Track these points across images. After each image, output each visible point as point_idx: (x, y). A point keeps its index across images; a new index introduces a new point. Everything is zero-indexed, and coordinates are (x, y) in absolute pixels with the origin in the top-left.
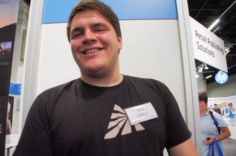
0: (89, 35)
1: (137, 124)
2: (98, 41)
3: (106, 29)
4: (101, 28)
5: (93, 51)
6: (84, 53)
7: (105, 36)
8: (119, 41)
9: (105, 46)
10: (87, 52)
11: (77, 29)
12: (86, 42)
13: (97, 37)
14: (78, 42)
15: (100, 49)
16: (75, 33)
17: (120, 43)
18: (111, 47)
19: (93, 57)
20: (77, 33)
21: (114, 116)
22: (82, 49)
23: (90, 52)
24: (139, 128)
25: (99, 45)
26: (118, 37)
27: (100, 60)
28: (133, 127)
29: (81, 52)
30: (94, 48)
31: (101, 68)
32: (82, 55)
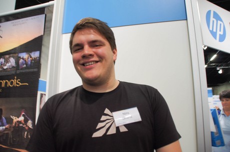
0: (87, 50)
1: (121, 126)
2: (95, 55)
3: (101, 45)
4: (97, 44)
5: (90, 63)
6: (83, 65)
7: (100, 50)
8: (114, 53)
9: (100, 59)
10: (85, 65)
11: (77, 45)
12: (84, 57)
13: (94, 52)
14: (78, 55)
15: (97, 62)
16: (76, 48)
17: (115, 55)
18: (106, 60)
19: (90, 69)
20: (77, 48)
21: (103, 118)
22: (82, 62)
23: (88, 64)
24: (123, 129)
25: (95, 58)
26: (112, 50)
27: (96, 71)
28: (118, 128)
29: (81, 64)
30: (91, 62)
31: (97, 78)
32: (82, 66)
